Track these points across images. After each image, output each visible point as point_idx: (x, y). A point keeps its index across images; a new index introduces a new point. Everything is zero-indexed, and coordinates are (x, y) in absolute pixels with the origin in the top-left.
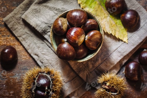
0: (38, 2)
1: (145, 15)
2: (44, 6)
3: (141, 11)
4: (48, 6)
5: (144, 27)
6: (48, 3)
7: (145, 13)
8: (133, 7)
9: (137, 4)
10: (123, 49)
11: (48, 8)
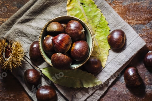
0: (21, 22)
1: (131, 33)
2: (27, 25)
3: (128, 29)
4: (31, 26)
5: (130, 45)
6: (32, 22)
7: (131, 31)
8: (119, 25)
9: (123, 22)
10: (109, 68)
11: (31, 28)
